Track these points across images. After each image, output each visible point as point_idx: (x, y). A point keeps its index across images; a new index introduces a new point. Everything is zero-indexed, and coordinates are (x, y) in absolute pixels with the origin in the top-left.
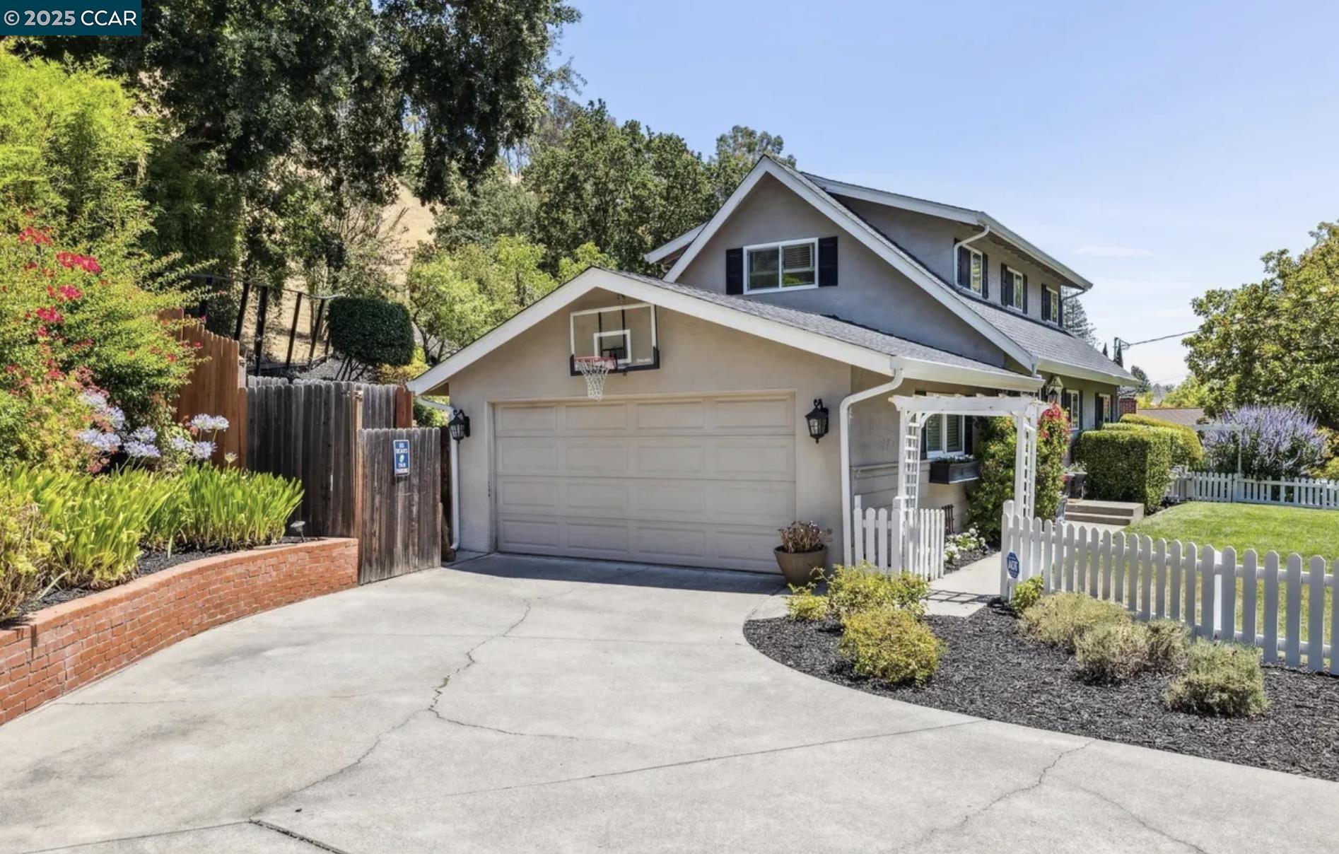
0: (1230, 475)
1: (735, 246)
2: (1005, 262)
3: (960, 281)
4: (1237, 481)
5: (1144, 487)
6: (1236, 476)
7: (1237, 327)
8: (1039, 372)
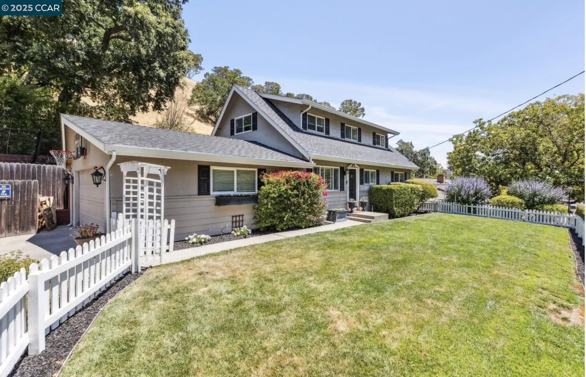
0: (451, 203)
1: (232, 118)
2: (343, 122)
3: (303, 127)
4: (455, 206)
5: (393, 207)
6: (454, 203)
7: (463, 147)
8: (313, 160)
